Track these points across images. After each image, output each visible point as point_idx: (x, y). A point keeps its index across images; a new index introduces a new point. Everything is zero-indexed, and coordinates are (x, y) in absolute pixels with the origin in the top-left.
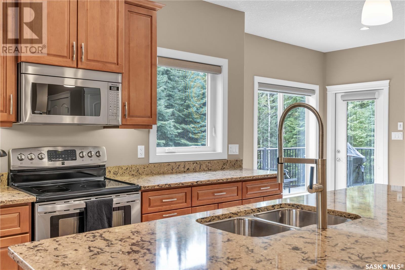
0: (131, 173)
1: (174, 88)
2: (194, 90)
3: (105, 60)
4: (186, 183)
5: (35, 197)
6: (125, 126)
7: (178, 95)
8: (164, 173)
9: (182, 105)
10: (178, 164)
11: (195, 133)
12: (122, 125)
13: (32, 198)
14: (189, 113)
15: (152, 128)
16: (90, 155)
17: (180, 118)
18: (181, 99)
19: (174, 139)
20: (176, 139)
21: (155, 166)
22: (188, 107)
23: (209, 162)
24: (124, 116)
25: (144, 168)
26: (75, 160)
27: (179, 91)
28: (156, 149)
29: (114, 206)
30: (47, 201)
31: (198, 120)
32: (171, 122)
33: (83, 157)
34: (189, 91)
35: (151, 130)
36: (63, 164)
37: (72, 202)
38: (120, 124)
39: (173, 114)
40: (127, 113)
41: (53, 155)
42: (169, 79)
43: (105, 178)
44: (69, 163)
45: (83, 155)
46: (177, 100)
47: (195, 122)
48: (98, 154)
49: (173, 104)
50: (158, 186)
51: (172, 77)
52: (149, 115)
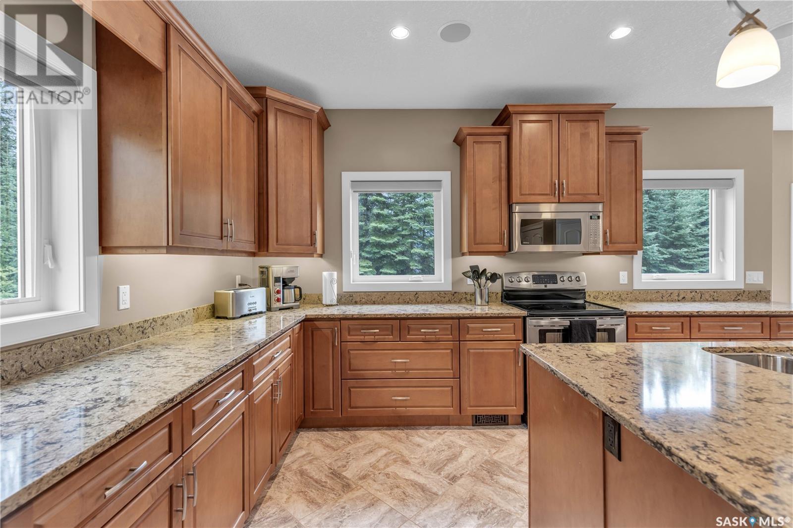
0: (612, 298)
1: (657, 208)
2: (688, 208)
3: (585, 193)
4: (682, 312)
5: (526, 312)
6: (606, 252)
7: (663, 215)
8: (651, 301)
9: (669, 227)
10: (670, 291)
11: (689, 258)
12: (604, 251)
13: (524, 313)
14: (680, 235)
15: (637, 254)
16: (570, 279)
17: (666, 241)
18: (668, 220)
19: (659, 266)
20: (661, 265)
21: (640, 293)
22: (678, 228)
23: (715, 291)
24: (605, 243)
25: (627, 294)
26: (557, 283)
27: (665, 211)
28: (641, 276)
29: (598, 327)
30: (536, 317)
31: (693, 244)
32: (655, 247)
33: (563, 281)
34: (679, 209)
35: (635, 256)
36: (546, 286)
37: (556, 319)
38: (602, 250)
39: (657, 237)
40: (608, 240)
41: (537, 279)
42: (651, 198)
43: (585, 301)
44: (550, 286)
45: (563, 279)
46: (662, 221)
47: (689, 246)
48: (578, 279)
49: (657, 227)
50: (647, 312)
51: (654, 196)
52: (634, 240)
